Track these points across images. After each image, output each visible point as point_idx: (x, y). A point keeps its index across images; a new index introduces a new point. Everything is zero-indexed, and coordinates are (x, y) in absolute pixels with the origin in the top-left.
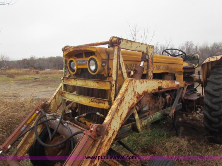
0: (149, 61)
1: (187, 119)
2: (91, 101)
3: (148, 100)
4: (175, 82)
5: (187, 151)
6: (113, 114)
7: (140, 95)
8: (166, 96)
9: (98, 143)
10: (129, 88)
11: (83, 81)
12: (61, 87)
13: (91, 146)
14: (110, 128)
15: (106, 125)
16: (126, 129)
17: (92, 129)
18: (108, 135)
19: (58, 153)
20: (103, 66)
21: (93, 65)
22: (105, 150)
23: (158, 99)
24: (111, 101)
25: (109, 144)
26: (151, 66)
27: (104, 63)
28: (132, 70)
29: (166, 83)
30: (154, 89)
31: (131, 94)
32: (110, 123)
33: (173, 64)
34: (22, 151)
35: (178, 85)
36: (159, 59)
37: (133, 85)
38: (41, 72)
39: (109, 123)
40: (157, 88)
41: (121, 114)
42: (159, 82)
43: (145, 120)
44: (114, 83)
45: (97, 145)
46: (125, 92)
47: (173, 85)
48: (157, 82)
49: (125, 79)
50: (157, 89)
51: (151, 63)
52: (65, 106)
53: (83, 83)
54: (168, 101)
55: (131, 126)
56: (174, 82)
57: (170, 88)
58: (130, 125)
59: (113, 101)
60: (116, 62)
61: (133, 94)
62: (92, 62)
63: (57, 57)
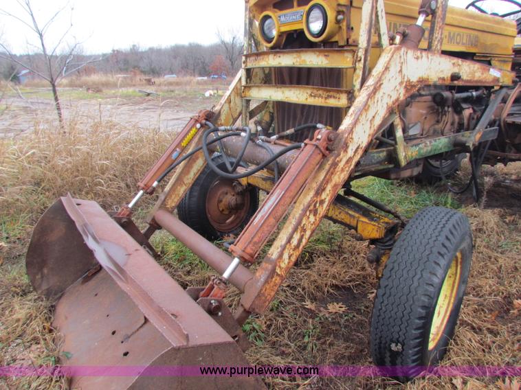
0: (438, 14)
1: (505, 179)
2: (311, 95)
3: (422, 115)
4: (491, 70)
5: (494, 233)
6: (359, 113)
7: (413, 84)
8: (464, 109)
9: (330, 162)
10: (392, 63)
11: (295, 55)
12: (240, 79)
13: (317, 165)
14: (352, 138)
15: (343, 133)
16: (376, 158)
17: (319, 137)
18: (347, 152)
19: (227, 219)
20: (338, 22)
21: (317, 20)
22: (339, 178)
23: (444, 113)
24: (354, 91)
25: (347, 169)
26: (440, 28)
27: (339, 14)
28: (398, 33)
29: (469, 68)
30: (442, 76)
31: (394, 78)
32: (353, 128)
33: (490, 35)
34: (173, 196)
35: (497, 80)
36: (458, 17)
37: (400, 60)
38: (156, 80)
39: (350, 129)
40: (449, 75)
41: (374, 117)
42: (454, 64)
43: (414, 147)
44: (361, 53)
45: (327, 167)
46: (384, 71)
47: (485, 75)
48: (450, 61)
49: (384, 47)
50: (449, 79)
51: (441, 19)
52: (248, 118)
53: (295, 61)
54: (466, 121)
55: (385, 153)
56: (489, 70)
57: (476, 81)
58: (384, 151)
59: (356, 93)
60: (370, 8)
61: (399, 80)
62: (316, 13)
63: (190, 44)
